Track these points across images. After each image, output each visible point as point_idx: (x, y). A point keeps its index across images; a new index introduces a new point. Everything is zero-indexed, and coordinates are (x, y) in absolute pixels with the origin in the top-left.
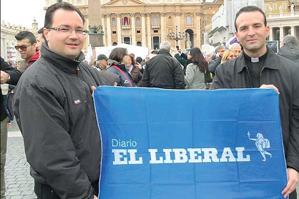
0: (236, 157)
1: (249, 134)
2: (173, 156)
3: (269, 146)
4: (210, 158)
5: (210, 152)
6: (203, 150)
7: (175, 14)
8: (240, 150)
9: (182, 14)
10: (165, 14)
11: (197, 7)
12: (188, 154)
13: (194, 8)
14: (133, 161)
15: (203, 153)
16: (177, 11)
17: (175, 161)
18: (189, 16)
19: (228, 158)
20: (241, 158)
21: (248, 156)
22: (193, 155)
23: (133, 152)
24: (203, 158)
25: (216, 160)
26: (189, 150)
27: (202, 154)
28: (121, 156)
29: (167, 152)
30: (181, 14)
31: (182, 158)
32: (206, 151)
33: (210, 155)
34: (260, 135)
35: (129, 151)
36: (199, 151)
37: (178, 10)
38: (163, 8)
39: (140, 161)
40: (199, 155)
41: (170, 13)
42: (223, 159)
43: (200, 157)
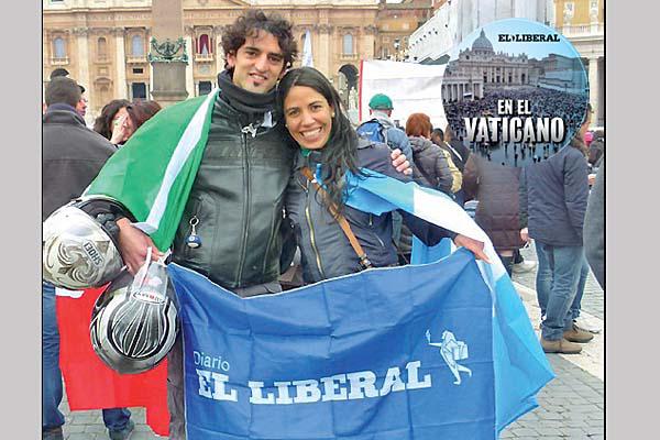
1: (428, 334)
3: (465, 355)
4: (363, 390)
5: (362, 380)
6: (350, 376)
9: (332, 28)
12: (322, 388)
13: (359, 16)
15: (348, 381)
16: (322, 23)
17: (297, 400)
18: (348, 34)
22: (330, 386)
24: (349, 391)
25: (372, 393)
26: (323, 380)
27: (348, 385)
30: (330, 31)
31: (309, 394)
32: (355, 377)
33: (362, 385)
34: (448, 336)
36: (342, 379)
37: (324, 19)
40: (341, 385)
41: (304, 27)
43: (343, 390)
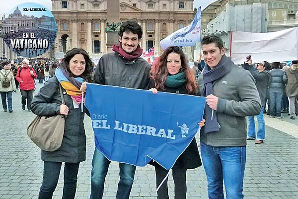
0: (167, 135)
1: (178, 123)
2: (128, 128)
3: (187, 133)
4: (151, 133)
5: (151, 129)
7: (169, 21)
8: (170, 131)
9: (175, 20)
10: (159, 21)
11: (189, 15)
12: (138, 129)
13: (186, 16)
14: (104, 127)
15: (147, 128)
16: (171, 18)
17: (129, 132)
18: (181, 23)
19: (162, 135)
20: (169, 137)
21: (174, 136)
22: (140, 130)
23: (104, 122)
24: (146, 132)
25: (154, 134)
26: (139, 126)
27: (146, 130)
28: (97, 124)
29: (125, 125)
31: (133, 131)
32: (149, 128)
33: (151, 131)
34: (185, 125)
35: (102, 121)
36: (145, 127)
38: (158, 15)
39: (109, 127)
41: (164, 20)
42: (159, 135)
43: (144, 131)
